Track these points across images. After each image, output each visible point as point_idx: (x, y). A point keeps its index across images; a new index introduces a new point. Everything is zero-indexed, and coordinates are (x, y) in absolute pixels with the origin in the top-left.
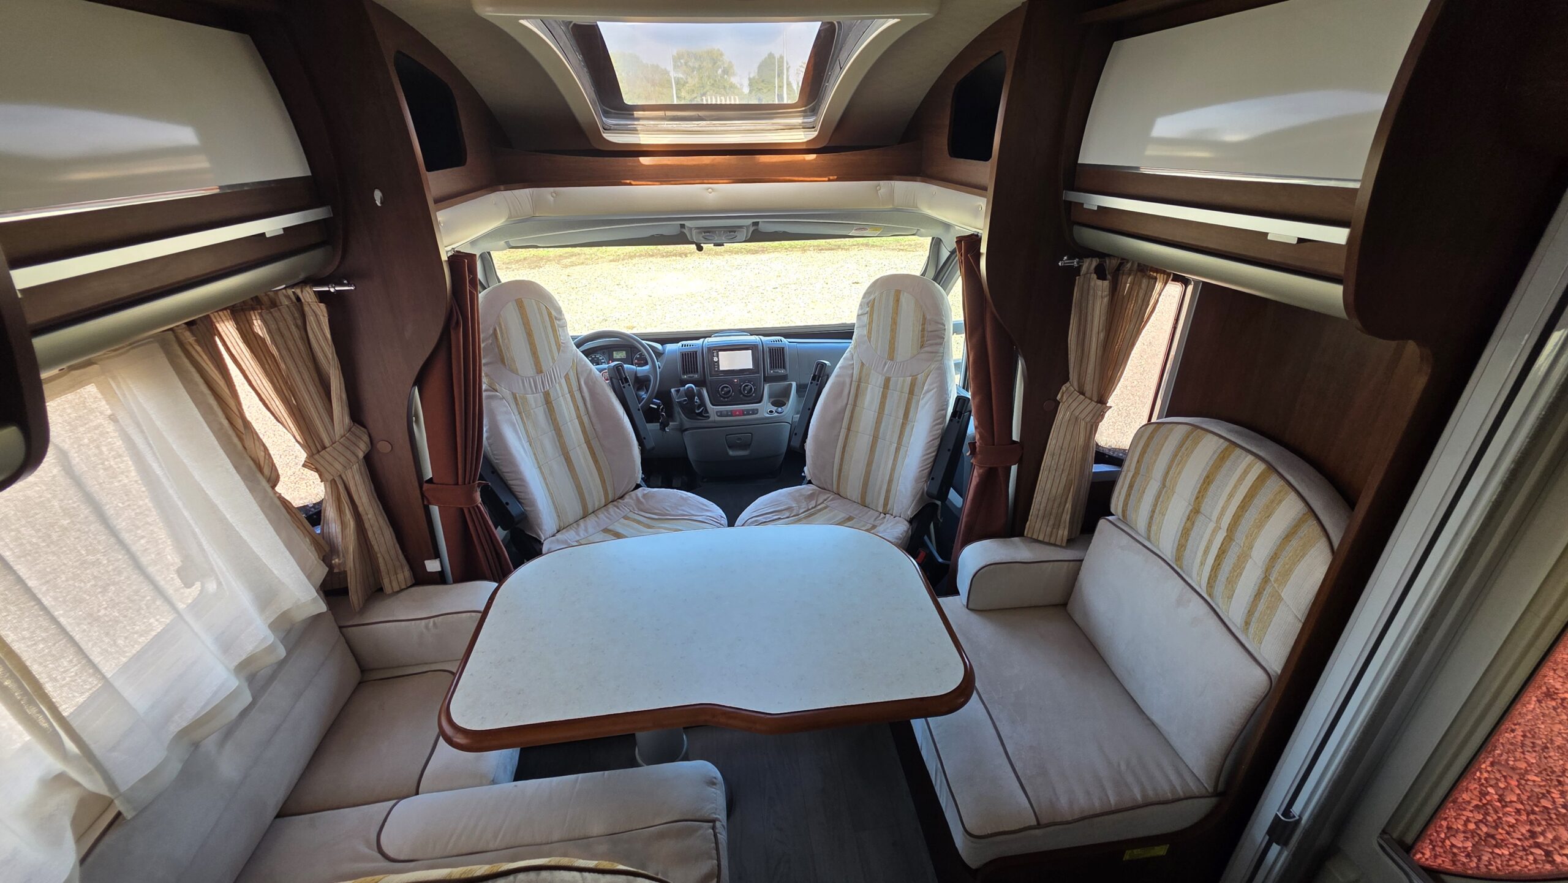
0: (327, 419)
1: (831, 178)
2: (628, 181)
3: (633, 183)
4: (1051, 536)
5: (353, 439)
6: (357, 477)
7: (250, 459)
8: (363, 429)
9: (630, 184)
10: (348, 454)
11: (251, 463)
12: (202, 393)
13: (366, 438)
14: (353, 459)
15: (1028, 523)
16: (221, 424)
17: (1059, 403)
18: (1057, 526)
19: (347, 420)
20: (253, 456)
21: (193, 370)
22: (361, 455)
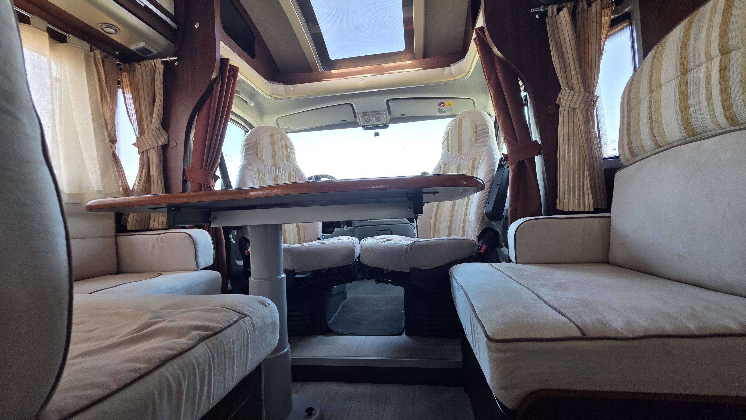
0: (149, 120)
1: (420, 69)
2: (325, 79)
3: (327, 80)
4: (579, 206)
5: (159, 134)
6: (155, 154)
7: (104, 119)
8: (166, 133)
9: (326, 80)
10: (154, 141)
11: (103, 121)
12: (95, 82)
13: (166, 137)
14: (156, 145)
15: (558, 200)
16: (97, 98)
17: (559, 106)
18: (582, 196)
19: (158, 123)
20: (105, 119)
21: (95, 70)
22: (160, 144)
